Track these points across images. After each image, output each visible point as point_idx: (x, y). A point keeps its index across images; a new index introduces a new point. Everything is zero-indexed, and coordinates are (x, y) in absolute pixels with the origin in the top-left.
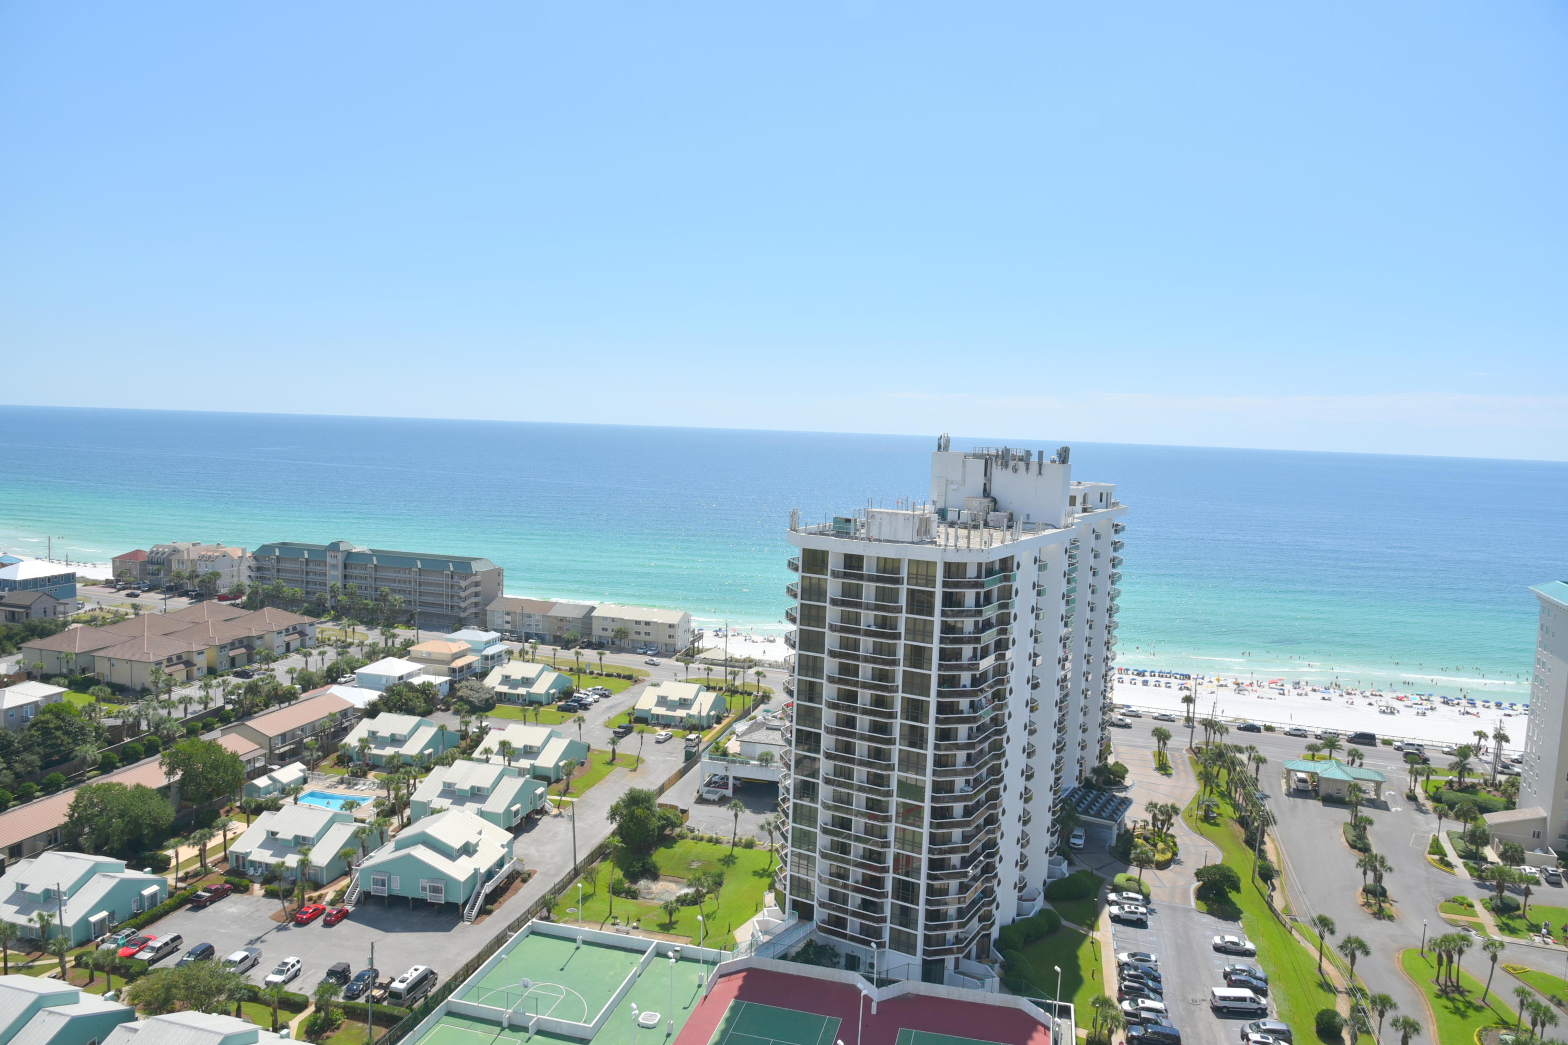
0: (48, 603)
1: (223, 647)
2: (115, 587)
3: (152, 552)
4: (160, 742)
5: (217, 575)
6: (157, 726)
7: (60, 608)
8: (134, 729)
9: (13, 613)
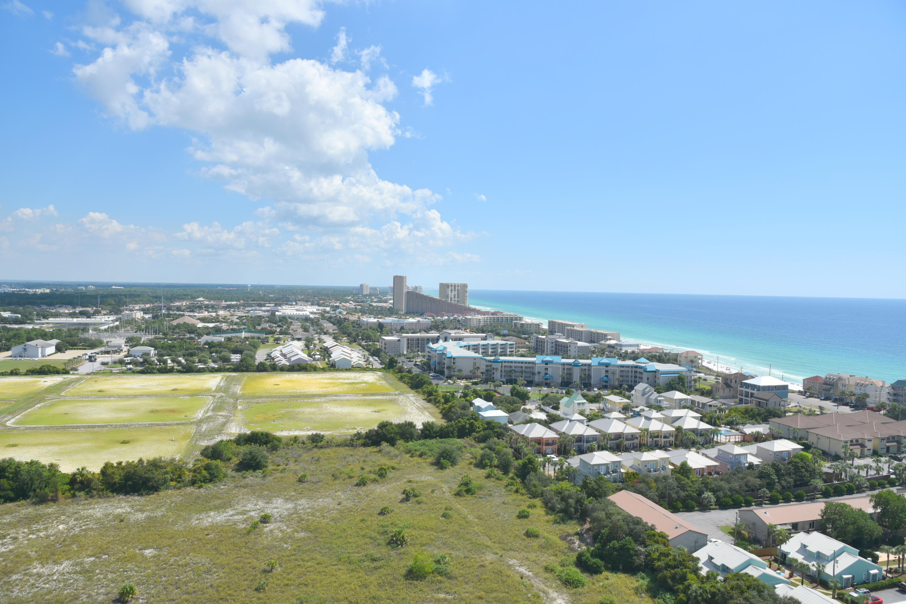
0: (777, 399)
1: (883, 439)
2: (805, 395)
3: (826, 378)
4: (855, 488)
5: (867, 396)
6: (852, 478)
7: (782, 403)
8: (838, 477)
9: (759, 402)
